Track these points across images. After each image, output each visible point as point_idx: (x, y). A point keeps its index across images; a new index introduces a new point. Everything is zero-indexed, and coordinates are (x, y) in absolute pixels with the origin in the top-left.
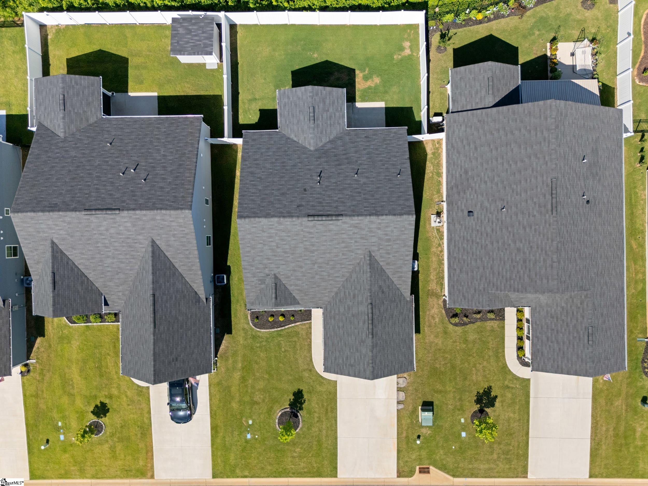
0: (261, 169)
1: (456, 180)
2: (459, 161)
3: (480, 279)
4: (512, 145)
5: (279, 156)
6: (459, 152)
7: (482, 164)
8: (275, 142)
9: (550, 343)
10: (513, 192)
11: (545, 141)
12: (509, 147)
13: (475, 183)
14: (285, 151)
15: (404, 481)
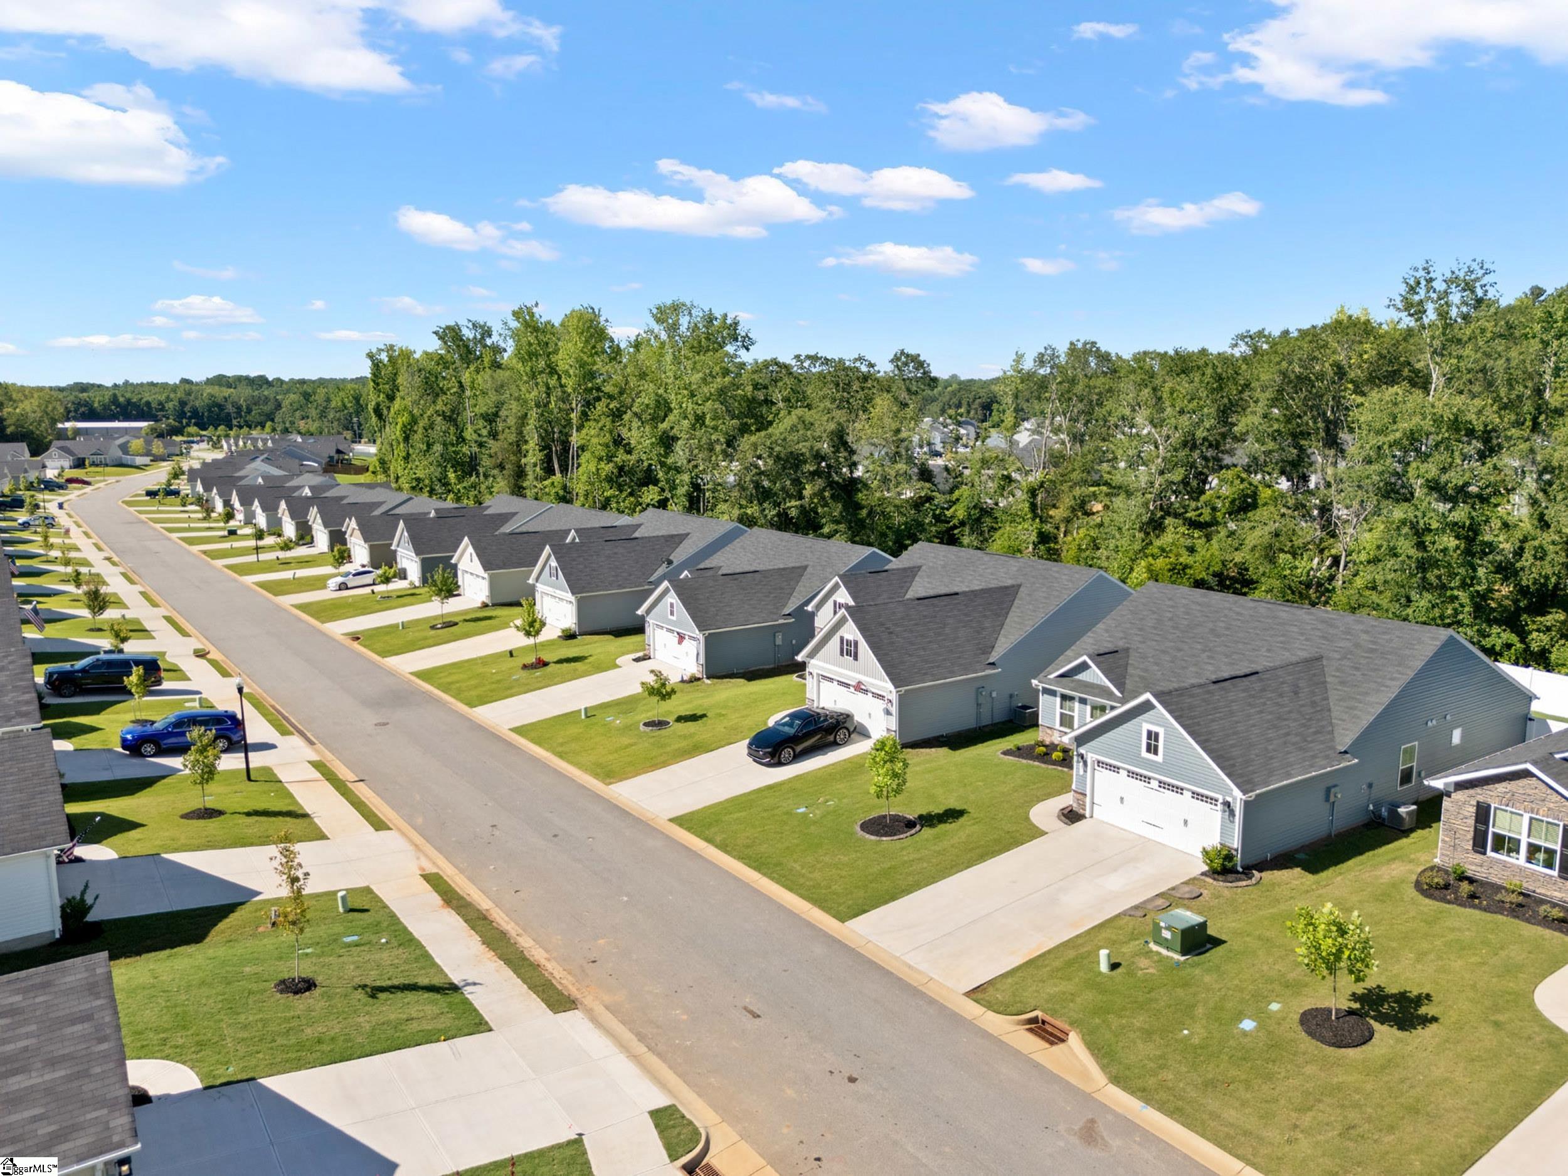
15: (972, 1010)
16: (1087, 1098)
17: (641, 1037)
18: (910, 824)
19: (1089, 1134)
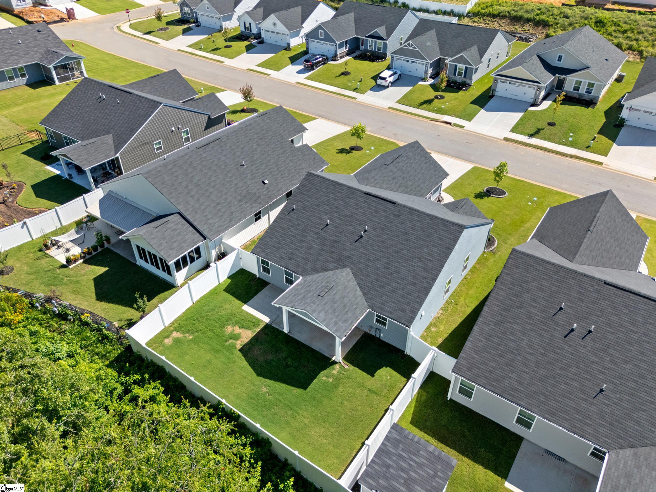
0: (414, 270)
1: (252, 204)
2: (238, 209)
3: (296, 156)
4: (196, 182)
5: (386, 278)
6: (232, 213)
7: (226, 194)
8: (382, 297)
9: (286, 129)
10: (227, 166)
11: (176, 165)
12: (199, 183)
13: (242, 190)
14: (377, 280)
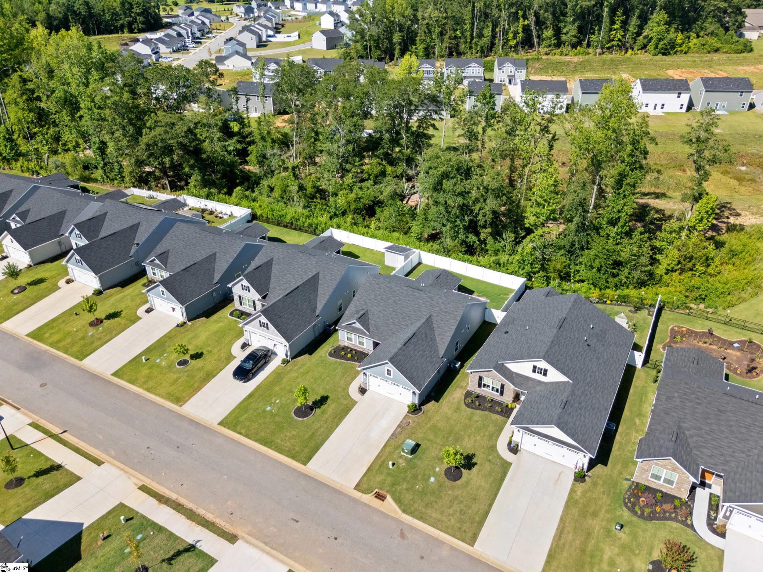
15: (358, 495)
16: (398, 521)
17: (266, 544)
18: (311, 408)
19: (402, 535)
